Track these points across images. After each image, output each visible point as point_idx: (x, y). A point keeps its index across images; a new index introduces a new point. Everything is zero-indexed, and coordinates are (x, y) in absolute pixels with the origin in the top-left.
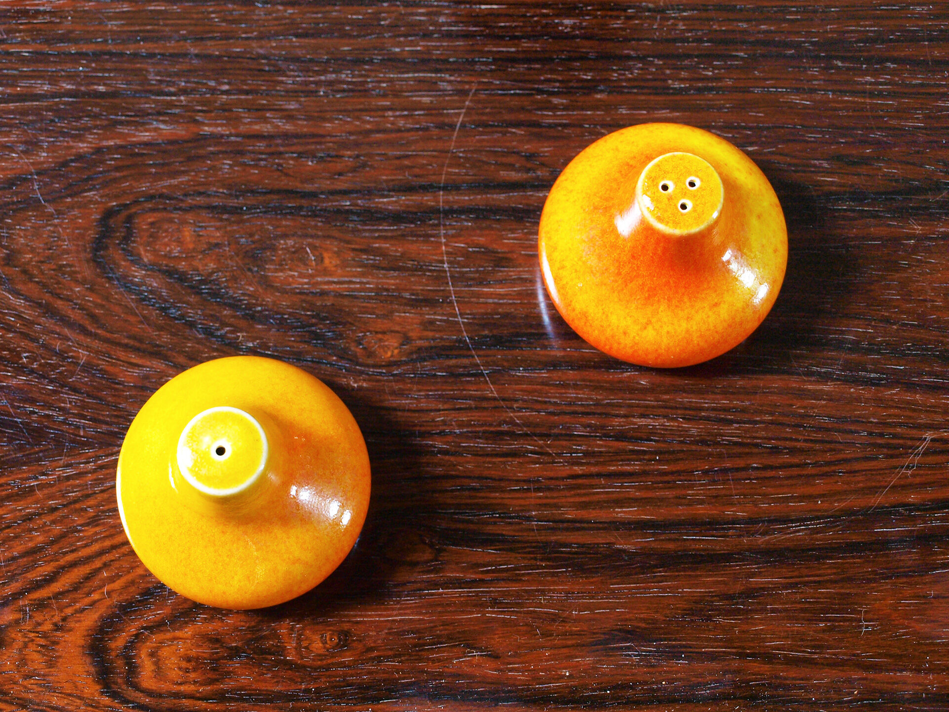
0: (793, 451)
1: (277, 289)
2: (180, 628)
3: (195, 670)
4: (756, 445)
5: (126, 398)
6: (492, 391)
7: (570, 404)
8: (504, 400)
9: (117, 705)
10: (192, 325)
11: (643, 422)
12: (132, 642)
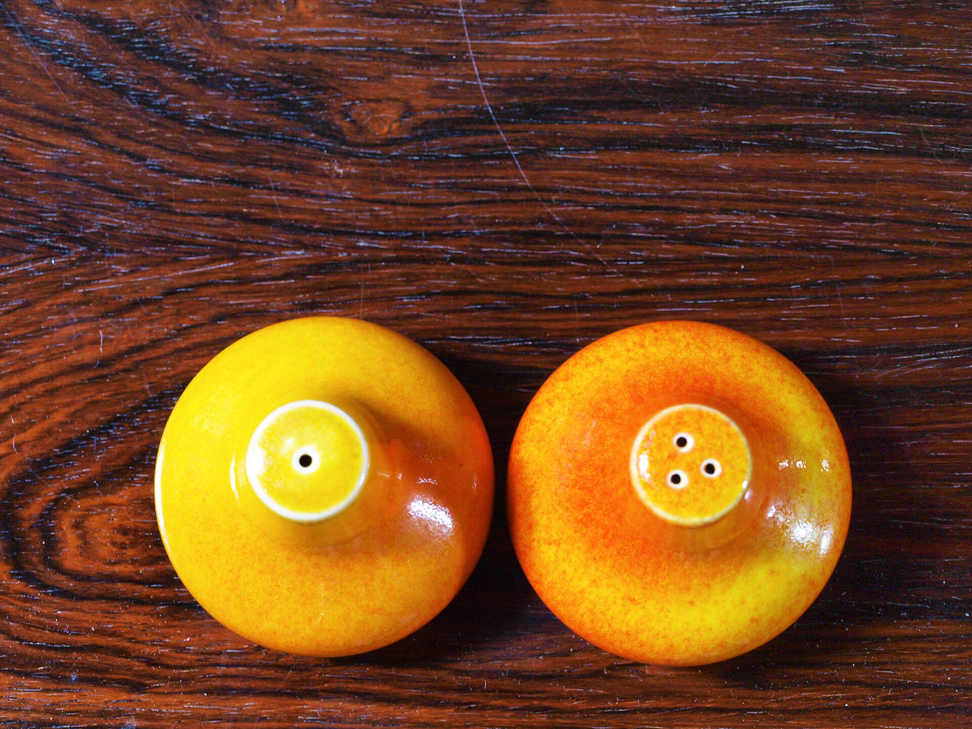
0: (922, 258)
1: (236, 43)
2: (113, 492)
3: (133, 545)
4: (874, 250)
5: (37, 189)
6: (524, 178)
7: (626, 196)
8: (538, 189)
9: (32, 591)
10: (122, 91)
11: (723, 219)
12: (50, 510)
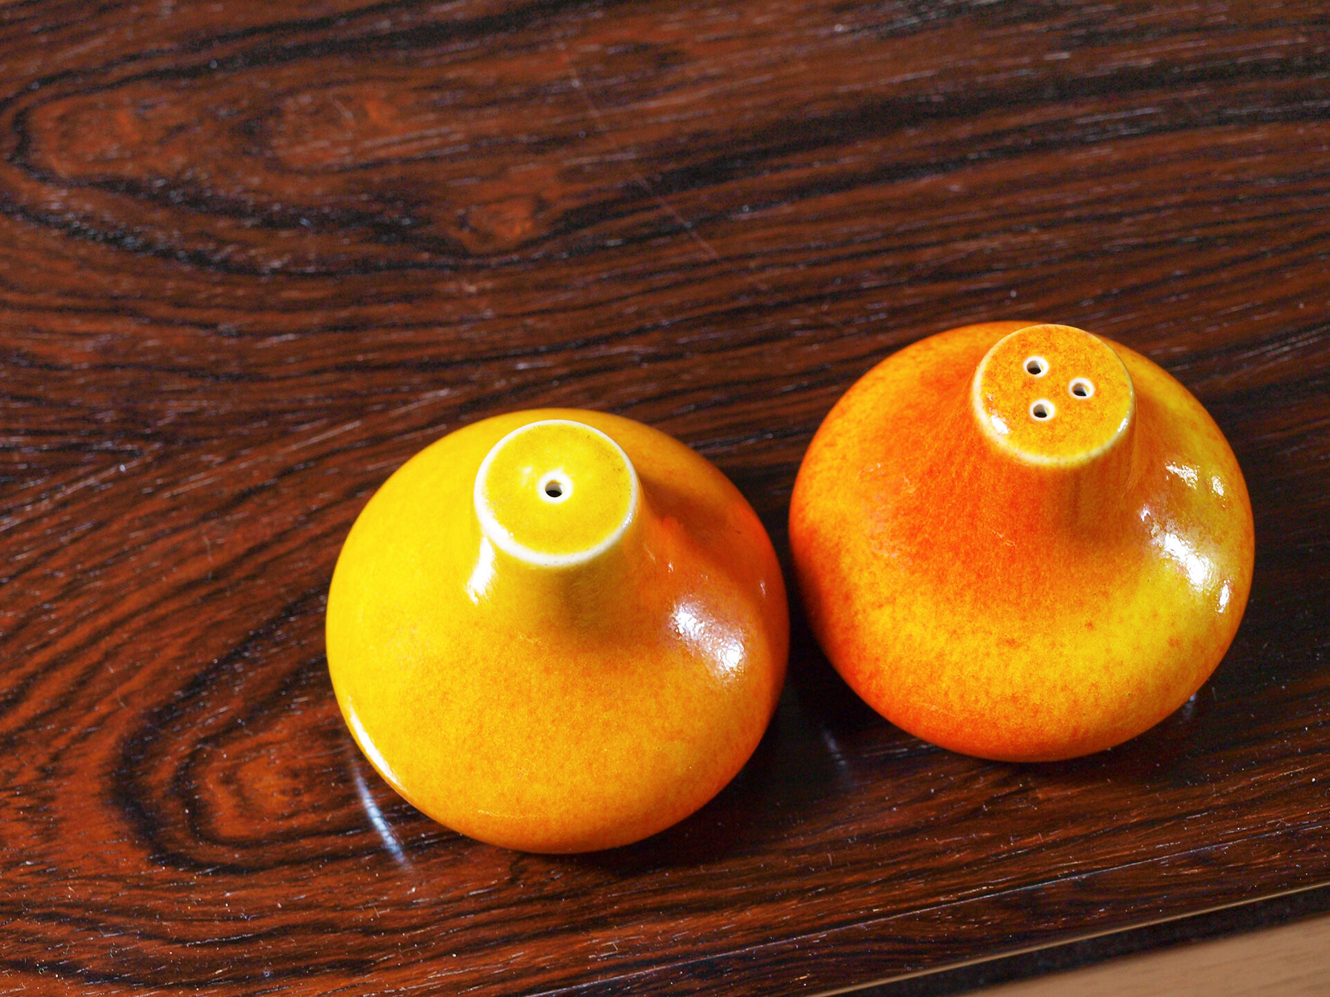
0: (1232, 239)
1: (300, 172)
2: (268, 726)
3: (309, 788)
4: (1172, 243)
6: (707, 250)
7: (844, 244)
8: (729, 259)
9: (184, 876)
10: (167, 254)
11: (973, 245)
12: (187, 767)
